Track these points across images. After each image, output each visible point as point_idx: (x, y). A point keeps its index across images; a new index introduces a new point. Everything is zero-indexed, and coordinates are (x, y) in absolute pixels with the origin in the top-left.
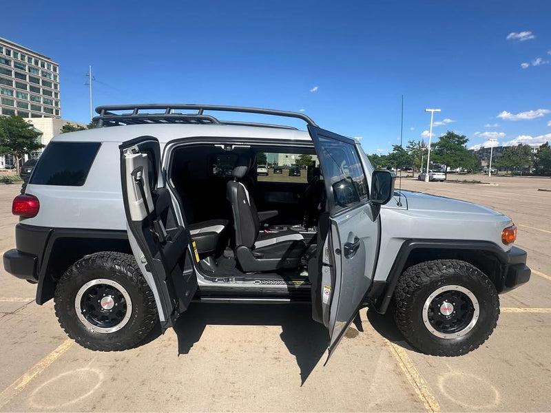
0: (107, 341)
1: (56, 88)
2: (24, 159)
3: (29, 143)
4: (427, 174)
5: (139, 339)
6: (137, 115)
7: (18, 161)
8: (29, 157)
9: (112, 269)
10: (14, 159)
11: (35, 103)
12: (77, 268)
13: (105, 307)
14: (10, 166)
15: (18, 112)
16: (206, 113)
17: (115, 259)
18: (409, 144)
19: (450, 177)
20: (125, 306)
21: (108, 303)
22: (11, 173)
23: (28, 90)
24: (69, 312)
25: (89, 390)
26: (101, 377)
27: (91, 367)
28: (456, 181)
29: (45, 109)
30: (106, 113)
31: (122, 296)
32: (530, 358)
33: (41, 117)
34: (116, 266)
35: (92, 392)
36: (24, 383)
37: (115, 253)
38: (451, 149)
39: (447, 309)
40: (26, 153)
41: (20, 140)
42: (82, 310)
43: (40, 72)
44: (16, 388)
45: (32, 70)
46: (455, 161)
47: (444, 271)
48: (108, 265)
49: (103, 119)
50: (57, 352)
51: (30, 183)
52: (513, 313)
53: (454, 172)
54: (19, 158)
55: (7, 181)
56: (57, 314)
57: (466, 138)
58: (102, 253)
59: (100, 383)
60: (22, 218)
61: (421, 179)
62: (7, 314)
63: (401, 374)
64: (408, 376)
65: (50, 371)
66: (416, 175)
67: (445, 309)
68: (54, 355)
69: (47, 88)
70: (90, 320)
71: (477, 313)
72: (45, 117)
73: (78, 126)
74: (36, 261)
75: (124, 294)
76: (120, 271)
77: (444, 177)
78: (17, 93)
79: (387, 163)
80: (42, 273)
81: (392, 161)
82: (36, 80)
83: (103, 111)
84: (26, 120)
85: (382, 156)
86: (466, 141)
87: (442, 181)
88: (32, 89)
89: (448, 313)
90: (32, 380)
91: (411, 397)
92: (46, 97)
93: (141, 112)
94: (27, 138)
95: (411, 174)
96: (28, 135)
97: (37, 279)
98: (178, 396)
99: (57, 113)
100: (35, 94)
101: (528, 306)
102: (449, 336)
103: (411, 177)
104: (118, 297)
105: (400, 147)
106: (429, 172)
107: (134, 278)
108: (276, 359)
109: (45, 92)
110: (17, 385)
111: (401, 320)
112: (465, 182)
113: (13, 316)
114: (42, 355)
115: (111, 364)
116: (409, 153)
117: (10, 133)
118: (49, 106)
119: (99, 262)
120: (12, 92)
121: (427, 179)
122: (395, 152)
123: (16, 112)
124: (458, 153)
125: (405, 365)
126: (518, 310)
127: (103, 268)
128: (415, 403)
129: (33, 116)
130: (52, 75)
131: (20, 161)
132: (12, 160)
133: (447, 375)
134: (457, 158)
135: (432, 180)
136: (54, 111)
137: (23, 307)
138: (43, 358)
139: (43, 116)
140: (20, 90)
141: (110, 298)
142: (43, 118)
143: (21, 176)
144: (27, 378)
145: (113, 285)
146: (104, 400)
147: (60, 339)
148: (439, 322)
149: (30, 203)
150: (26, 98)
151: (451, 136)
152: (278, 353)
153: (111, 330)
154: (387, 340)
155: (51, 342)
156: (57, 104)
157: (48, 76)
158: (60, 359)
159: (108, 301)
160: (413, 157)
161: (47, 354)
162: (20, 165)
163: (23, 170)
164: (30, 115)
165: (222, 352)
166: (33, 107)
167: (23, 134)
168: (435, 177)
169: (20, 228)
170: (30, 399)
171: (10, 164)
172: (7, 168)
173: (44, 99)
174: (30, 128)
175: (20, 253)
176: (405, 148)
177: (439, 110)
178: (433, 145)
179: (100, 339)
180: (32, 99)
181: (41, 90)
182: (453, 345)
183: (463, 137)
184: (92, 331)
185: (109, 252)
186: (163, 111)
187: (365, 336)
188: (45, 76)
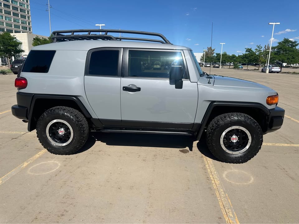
0: (62, 149)
1: (28, 13)
2: (12, 59)
3: (15, 49)
4: (268, 68)
5: (78, 149)
6: (73, 36)
7: (9, 61)
8: (15, 58)
9: (63, 114)
10: (6, 59)
11: (16, 23)
12: (46, 114)
13: (60, 134)
14: (5, 64)
15: (7, 29)
16: (109, 34)
17: (64, 110)
18: (256, 48)
19: (284, 70)
20: (70, 133)
21: (61, 132)
22: (6, 68)
23: (12, 15)
24: (43, 135)
25: (54, 169)
26: (59, 164)
27: (55, 160)
28: (288, 73)
29: (22, 27)
30: (58, 35)
31: (68, 128)
32: (279, 166)
33: (20, 32)
34: (65, 113)
35: (55, 169)
36: (25, 165)
37: (65, 107)
38: (286, 50)
39: (235, 139)
40: (13, 55)
41: (9, 48)
42: (49, 134)
43: (18, 3)
44: (22, 167)
45: (13, 2)
46: (288, 59)
47: (232, 118)
48: (61, 112)
49: (56, 38)
50: (38, 155)
51: (22, 71)
52: (283, 146)
53: (290, 67)
54: (10, 59)
55: (4, 73)
56: (38, 137)
57: (297, 43)
58: (58, 107)
59: (59, 167)
60: (19, 89)
61: (263, 71)
62: (13, 139)
63: (205, 169)
64: (209, 170)
65: (36, 161)
66: (261, 69)
67: (234, 139)
68: (37, 156)
69: (23, 14)
70: (53, 139)
71: (250, 141)
72: (23, 32)
73: (43, 38)
74: (27, 110)
75: (69, 127)
76: (67, 116)
77: (280, 70)
78: (5, 17)
79: (241, 60)
80: (30, 116)
81: (245, 59)
82: (16, 9)
83: (56, 33)
84: (12, 34)
85: (239, 56)
86: (297, 45)
87: (278, 72)
88: (14, 14)
89: (235, 141)
90: (28, 165)
91: (207, 178)
92: (23, 19)
93: (75, 34)
94: (13, 46)
95: (258, 68)
96: (14, 44)
97: (28, 119)
98: (94, 172)
99: (30, 30)
100: (16, 17)
101: (293, 143)
102: (234, 153)
103: (257, 70)
104: (67, 129)
105: (250, 50)
106: (269, 66)
107: (74, 119)
108: (144, 160)
109: (22, 16)
110: (22, 166)
111: (209, 144)
112: (294, 73)
113: (16, 139)
114: (31, 156)
115: (64, 160)
116: (257, 54)
117: (4, 43)
118: (25, 25)
119: (57, 111)
120: (2, 17)
121: (268, 71)
122: (247, 53)
123: (5, 30)
124: (291, 53)
125: (209, 166)
126: (286, 145)
127: (59, 114)
128: (208, 180)
129: (16, 32)
130: (26, 5)
131: (10, 60)
132: (5, 60)
133: (230, 171)
134: (290, 57)
135: (271, 72)
136: (28, 28)
137: (21, 136)
138: (32, 156)
139: (21, 32)
140: (7, 15)
141: (62, 129)
142: (21, 33)
143: (11, 70)
144: (26, 164)
145: (64, 122)
146: (60, 173)
147: (40, 150)
148: (230, 146)
149: (23, 81)
150: (11, 21)
151: (286, 41)
152: (145, 158)
153: (63, 145)
154: (203, 155)
155: (35, 151)
156: (29, 24)
157: (23, 5)
158: (40, 157)
159: (62, 130)
160: (259, 57)
161: (34, 155)
162: (10, 64)
163: (12, 66)
164: (14, 31)
165: (118, 157)
166: (15, 26)
167: (11, 44)
168: (273, 70)
169: (18, 94)
170: (28, 171)
171: (4, 63)
172: (2, 65)
173: (21, 21)
174: (14, 40)
175: (19, 106)
176: (254, 50)
177: (279, 23)
178: (273, 48)
179: (58, 149)
180: (15, 21)
181: (19, 15)
182: (237, 158)
183: (295, 42)
184: (54, 145)
185: (61, 107)
186: (87, 33)
187: (192, 153)
188: (21, 6)
